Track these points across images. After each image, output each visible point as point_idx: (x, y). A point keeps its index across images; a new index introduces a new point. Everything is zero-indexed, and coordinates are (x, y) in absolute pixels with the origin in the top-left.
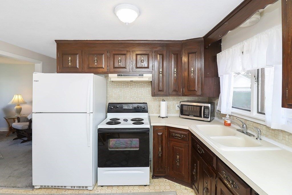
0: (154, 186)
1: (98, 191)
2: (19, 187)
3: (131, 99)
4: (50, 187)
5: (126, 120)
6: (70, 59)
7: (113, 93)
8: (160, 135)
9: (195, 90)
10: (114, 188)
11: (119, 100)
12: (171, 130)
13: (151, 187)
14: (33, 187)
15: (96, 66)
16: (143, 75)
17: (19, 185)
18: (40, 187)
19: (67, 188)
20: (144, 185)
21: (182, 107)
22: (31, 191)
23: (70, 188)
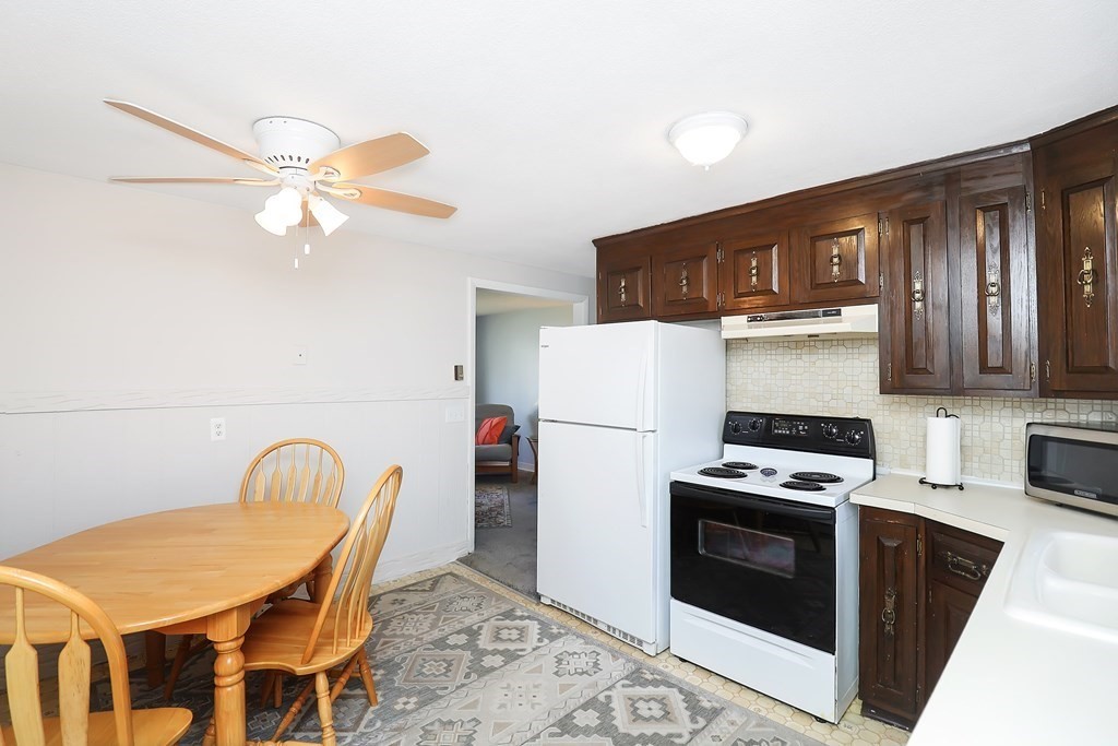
0: (856, 736)
1: (667, 667)
2: (517, 590)
3: (813, 402)
4: (568, 610)
5: (769, 472)
6: (623, 284)
7: (749, 381)
8: (889, 547)
9: (1107, 368)
10: (713, 679)
11: (768, 406)
12: (940, 538)
13: (836, 734)
14: (538, 597)
15: (685, 295)
16: (839, 313)
17: (519, 586)
18: (550, 603)
19: (599, 626)
20: (816, 718)
21: (1037, 447)
22: (534, 605)
23: (605, 629)
